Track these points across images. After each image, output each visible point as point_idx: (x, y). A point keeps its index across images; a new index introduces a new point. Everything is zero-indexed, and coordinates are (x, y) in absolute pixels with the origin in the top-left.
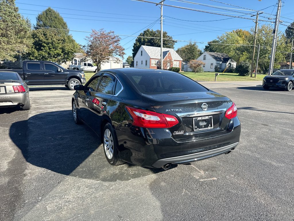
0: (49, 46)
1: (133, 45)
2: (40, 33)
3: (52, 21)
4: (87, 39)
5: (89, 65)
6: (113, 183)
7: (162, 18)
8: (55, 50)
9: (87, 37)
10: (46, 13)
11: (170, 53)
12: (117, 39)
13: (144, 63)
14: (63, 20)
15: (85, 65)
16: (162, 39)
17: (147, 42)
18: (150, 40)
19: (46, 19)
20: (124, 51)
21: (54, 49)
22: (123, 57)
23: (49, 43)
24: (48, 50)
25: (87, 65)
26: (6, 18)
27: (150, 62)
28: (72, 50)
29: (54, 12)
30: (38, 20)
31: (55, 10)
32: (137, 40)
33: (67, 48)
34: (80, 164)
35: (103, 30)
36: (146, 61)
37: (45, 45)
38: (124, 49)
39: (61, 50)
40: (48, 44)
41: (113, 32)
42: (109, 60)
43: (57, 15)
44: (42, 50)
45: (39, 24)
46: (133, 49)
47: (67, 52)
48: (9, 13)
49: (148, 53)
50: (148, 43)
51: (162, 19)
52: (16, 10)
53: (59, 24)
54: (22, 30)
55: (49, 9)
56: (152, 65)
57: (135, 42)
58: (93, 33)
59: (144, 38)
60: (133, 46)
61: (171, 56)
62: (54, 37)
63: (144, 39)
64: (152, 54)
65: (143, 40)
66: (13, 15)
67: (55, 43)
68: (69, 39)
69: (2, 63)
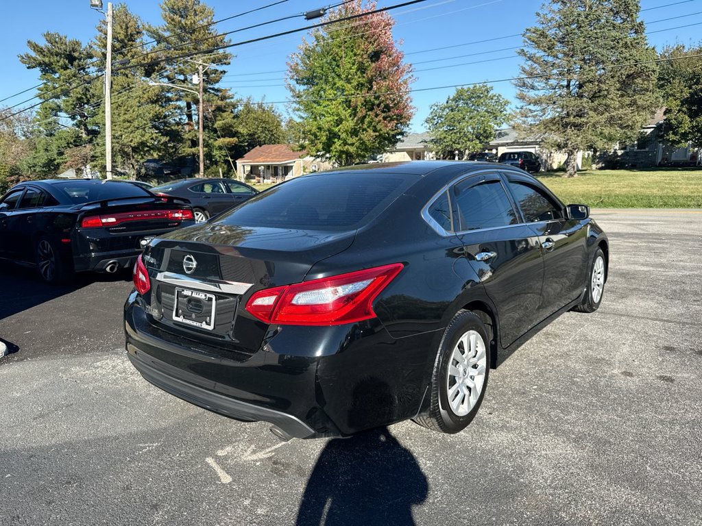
26: (603, 55)
48: (613, 41)
66: (621, 45)
69: (619, 154)
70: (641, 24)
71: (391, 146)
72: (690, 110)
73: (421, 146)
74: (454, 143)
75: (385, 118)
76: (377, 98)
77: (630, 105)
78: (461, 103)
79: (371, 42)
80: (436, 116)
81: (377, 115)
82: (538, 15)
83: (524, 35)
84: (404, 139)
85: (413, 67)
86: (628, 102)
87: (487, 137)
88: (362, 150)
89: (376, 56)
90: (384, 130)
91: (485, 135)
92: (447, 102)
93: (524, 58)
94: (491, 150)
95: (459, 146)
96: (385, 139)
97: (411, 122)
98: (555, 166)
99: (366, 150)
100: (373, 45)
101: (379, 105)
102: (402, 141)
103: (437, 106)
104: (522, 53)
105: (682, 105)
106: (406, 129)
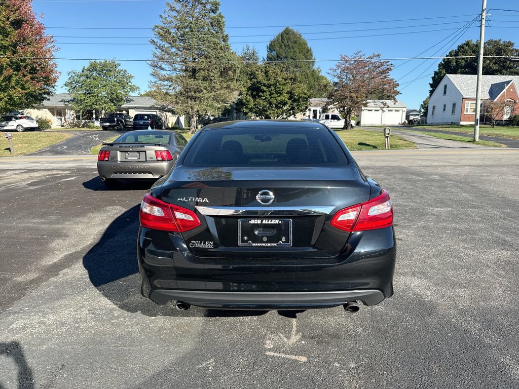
0: (270, 90)
1: (433, 75)
2: (260, 70)
3: (289, 48)
4: (331, 72)
5: (334, 117)
6: (126, 313)
7: (484, 14)
8: (279, 96)
9: (331, 70)
10: (282, 37)
11: (513, 84)
12: (385, 67)
13: (449, 108)
14: (306, 45)
15: (327, 117)
16: (482, 57)
17: (462, 67)
18: (471, 62)
19: (281, 47)
20: (398, 89)
21: (277, 94)
22: (394, 99)
23: (271, 85)
24: (269, 97)
25: (330, 117)
26: (209, 53)
27: (462, 106)
28: (305, 94)
29: (294, 33)
30: (270, 49)
31: (295, 29)
32: (443, 64)
33: (297, 92)
34: (130, 275)
35: (360, 54)
36: (454, 105)
37: (265, 88)
38: (398, 85)
39: (287, 96)
40: (269, 86)
41: (378, 55)
42: (367, 107)
43: (298, 37)
44: (260, 97)
45: (271, 56)
46: (431, 82)
47: (297, 98)
48: (214, 44)
49: (459, 89)
50: (465, 69)
51: (484, 17)
52: (225, 39)
53: (299, 52)
54: (230, 69)
55: (287, 29)
56: (467, 111)
57: (437, 69)
58: (341, 62)
59: (457, 59)
60: (432, 78)
61: (515, 92)
62: (279, 74)
63: (456, 62)
64: (468, 90)
65: (454, 64)
66: (219, 48)
67: (280, 84)
68: (313, 75)
69: (212, 119)
70: (227, 36)
71: (38, 103)
72: (252, 94)
73: (62, 104)
74: (93, 104)
75: (32, 79)
76: (23, 60)
77: (226, 88)
78: (95, 74)
79: (12, 11)
80: (74, 81)
81: (24, 76)
82: (161, 17)
83: (153, 30)
84: (50, 97)
85: (54, 38)
86: (225, 86)
87: (119, 101)
88: (11, 105)
89: (17, 24)
90: (32, 89)
91: (117, 99)
92: (83, 71)
93: (155, 46)
94: (122, 111)
95: (97, 107)
96: (32, 96)
97: (56, 84)
98: (170, 126)
99: (15, 105)
100: (14, 14)
101: (25, 67)
102: (49, 100)
103: (74, 73)
104: (153, 42)
105: (248, 91)
106: (51, 90)
